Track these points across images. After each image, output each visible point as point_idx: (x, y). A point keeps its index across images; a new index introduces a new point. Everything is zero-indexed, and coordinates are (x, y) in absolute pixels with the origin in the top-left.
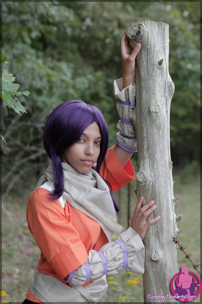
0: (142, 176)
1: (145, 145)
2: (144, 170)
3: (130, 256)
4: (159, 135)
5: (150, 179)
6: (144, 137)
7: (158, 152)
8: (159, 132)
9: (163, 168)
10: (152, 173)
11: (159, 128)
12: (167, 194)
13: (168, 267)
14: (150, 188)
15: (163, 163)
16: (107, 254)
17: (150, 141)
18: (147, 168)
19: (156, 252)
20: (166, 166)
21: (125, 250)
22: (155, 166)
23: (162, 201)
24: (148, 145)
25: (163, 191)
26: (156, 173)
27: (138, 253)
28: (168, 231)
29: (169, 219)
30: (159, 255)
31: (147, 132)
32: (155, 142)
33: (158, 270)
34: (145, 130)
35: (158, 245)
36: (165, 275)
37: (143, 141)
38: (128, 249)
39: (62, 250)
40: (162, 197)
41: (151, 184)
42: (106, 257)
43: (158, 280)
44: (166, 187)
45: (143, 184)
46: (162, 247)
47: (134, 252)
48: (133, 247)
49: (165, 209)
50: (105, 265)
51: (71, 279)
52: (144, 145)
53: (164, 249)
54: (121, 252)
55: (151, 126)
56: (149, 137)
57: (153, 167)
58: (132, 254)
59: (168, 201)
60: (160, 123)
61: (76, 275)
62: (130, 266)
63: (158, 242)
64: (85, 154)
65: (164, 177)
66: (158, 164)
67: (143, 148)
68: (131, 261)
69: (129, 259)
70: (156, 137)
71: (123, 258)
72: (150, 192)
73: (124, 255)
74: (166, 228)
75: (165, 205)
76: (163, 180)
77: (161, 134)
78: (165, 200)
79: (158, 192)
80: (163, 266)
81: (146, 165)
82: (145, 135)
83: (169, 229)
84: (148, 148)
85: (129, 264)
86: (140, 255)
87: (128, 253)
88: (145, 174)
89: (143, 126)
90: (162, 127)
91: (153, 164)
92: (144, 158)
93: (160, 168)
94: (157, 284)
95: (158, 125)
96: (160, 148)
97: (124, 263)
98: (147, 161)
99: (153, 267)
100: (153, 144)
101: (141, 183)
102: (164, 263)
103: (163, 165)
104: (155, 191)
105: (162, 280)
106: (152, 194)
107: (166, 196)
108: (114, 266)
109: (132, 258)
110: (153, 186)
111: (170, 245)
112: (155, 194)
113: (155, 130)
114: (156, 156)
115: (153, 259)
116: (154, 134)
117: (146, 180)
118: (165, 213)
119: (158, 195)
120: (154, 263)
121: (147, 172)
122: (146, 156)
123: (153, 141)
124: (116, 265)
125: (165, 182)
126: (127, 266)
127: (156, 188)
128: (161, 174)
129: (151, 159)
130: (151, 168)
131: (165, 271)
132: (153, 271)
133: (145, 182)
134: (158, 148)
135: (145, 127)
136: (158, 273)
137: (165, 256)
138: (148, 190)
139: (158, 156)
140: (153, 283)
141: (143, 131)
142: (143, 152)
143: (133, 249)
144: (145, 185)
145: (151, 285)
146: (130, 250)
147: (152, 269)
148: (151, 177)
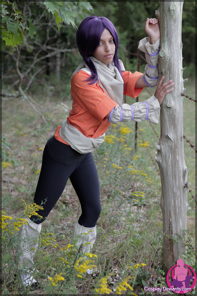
0: (163, 53)
1: (166, 32)
2: (164, 49)
3: (151, 112)
4: (175, 25)
5: (168, 55)
6: (165, 27)
7: (174, 37)
8: (175, 23)
9: (177, 48)
10: (169, 51)
11: (175, 21)
12: (178, 65)
13: (177, 112)
14: (168, 61)
15: (177, 44)
16: (135, 107)
17: (169, 30)
18: (166, 48)
19: (170, 102)
20: (178, 46)
21: (148, 108)
22: (171, 47)
23: (175, 69)
24: (167, 32)
25: (176, 63)
26: (172, 51)
27: (156, 110)
28: (178, 89)
29: (179, 81)
30: (171, 104)
31: (167, 23)
32: (172, 30)
33: (171, 113)
34: (166, 23)
35: (171, 98)
36: (175, 116)
37: (164, 30)
38: (150, 107)
39: (103, 99)
40: (175, 67)
41: (168, 58)
42: (134, 109)
43: (170, 120)
44: (178, 61)
45: (163, 59)
46: (174, 99)
47: (153, 109)
48: (153, 106)
49: (176, 75)
50: (133, 113)
51: (111, 118)
52: (164, 33)
53: (175, 100)
54: (145, 108)
55: (170, 19)
56: (169, 27)
57: (170, 47)
58: (152, 111)
59: (179, 69)
60: (176, 18)
61: (114, 115)
62: (149, 118)
63: (171, 96)
64: (105, 51)
65: (177, 54)
66: (173, 45)
67: (164, 35)
68: (151, 115)
69: (150, 114)
70: (173, 27)
71: (146, 112)
72: (167, 64)
73: (147, 111)
74: (177, 87)
75: (177, 72)
76: (176, 56)
77: (176, 25)
78: (177, 69)
79: (173, 64)
80: (174, 111)
81: (165, 46)
82: (166, 26)
83: (179, 87)
84: (167, 35)
85: (149, 117)
86: (157, 112)
87: (149, 109)
88: (165, 52)
89: (165, 20)
90: (177, 20)
91: (170, 45)
92: (164, 41)
93: (175, 48)
94: (170, 122)
95: (175, 19)
96: (175, 35)
97: (146, 116)
98: (166, 43)
99: (167, 111)
100: (171, 32)
101: (162, 58)
102: (175, 109)
103: (177, 46)
104: (170, 63)
105: (173, 119)
106: (168, 65)
107: (177, 66)
108: (139, 115)
109: (151, 113)
110: (170, 60)
111: (179, 98)
112: (170, 65)
113: (172, 23)
114: (172, 40)
115: (168, 106)
116: (171, 25)
117: (165, 56)
118: (177, 77)
119: (173, 65)
120: (168, 109)
121: (166, 50)
122: (166, 40)
123: (171, 30)
124: (140, 115)
125: (178, 57)
126: (148, 118)
127: (172, 61)
128: (175, 52)
129: (169, 42)
130: (169, 48)
131: (175, 114)
132: (167, 114)
133: (165, 57)
134: (174, 35)
135: (166, 21)
136: (171, 115)
137: (176, 105)
138: (167, 62)
139: (173, 40)
140: (167, 122)
141: (164, 23)
142: (164, 37)
143: (153, 107)
144: (164, 59)
145: (166, 123)
146: (150, 108)
147: (167, 113)
148: (169, 54)
